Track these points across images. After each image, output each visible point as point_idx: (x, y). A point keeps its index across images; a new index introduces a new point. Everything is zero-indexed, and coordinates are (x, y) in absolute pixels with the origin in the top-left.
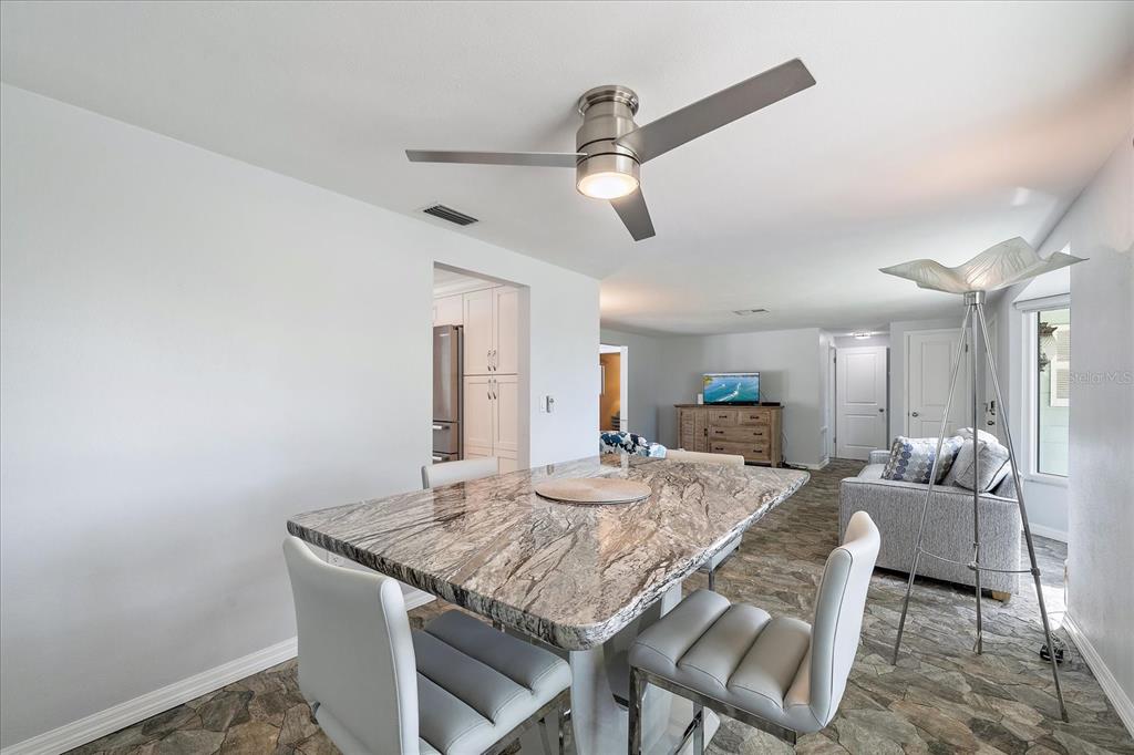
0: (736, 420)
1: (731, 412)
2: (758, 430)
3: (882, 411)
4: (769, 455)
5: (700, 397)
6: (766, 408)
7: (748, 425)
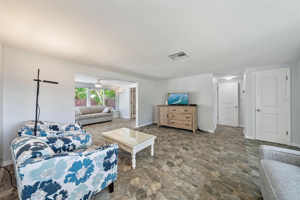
0: (179, 112)
1: (177, 108)
2: (188, 116)
3: (236, 107)
4: (192, 127)
5: (167, 102)
6: (191, 107)
7: (183, 114)
